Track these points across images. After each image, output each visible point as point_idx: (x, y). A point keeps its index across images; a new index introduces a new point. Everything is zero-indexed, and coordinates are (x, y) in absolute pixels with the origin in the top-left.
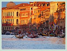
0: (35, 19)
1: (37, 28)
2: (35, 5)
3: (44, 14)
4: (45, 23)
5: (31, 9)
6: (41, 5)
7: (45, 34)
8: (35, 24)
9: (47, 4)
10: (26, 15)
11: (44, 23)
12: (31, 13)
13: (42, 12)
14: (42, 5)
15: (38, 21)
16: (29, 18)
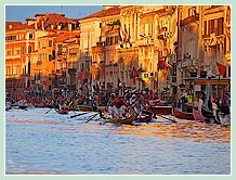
0: (39, 63)
1: (45, 88)
2: (40, 28)
3: (64, 50)
4: (68, 76)
5: (31, 36)
6: (56, 28)
7: (68, 104)
8: (39, 77)
9: (73, 25)
10: (15, 53)
11: (64, 75)
12: (30, 47)
13: (60, 46)
14: (59, 27)
15: (47, 69)
16: (24, 60)
